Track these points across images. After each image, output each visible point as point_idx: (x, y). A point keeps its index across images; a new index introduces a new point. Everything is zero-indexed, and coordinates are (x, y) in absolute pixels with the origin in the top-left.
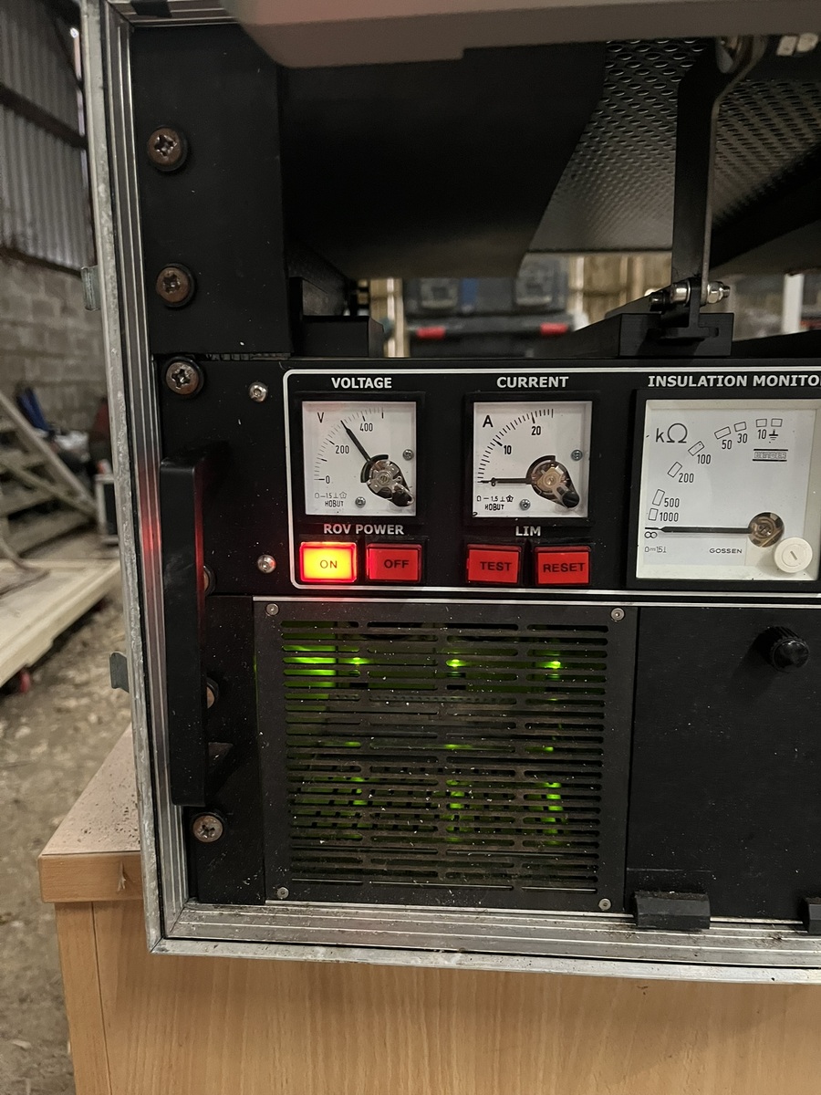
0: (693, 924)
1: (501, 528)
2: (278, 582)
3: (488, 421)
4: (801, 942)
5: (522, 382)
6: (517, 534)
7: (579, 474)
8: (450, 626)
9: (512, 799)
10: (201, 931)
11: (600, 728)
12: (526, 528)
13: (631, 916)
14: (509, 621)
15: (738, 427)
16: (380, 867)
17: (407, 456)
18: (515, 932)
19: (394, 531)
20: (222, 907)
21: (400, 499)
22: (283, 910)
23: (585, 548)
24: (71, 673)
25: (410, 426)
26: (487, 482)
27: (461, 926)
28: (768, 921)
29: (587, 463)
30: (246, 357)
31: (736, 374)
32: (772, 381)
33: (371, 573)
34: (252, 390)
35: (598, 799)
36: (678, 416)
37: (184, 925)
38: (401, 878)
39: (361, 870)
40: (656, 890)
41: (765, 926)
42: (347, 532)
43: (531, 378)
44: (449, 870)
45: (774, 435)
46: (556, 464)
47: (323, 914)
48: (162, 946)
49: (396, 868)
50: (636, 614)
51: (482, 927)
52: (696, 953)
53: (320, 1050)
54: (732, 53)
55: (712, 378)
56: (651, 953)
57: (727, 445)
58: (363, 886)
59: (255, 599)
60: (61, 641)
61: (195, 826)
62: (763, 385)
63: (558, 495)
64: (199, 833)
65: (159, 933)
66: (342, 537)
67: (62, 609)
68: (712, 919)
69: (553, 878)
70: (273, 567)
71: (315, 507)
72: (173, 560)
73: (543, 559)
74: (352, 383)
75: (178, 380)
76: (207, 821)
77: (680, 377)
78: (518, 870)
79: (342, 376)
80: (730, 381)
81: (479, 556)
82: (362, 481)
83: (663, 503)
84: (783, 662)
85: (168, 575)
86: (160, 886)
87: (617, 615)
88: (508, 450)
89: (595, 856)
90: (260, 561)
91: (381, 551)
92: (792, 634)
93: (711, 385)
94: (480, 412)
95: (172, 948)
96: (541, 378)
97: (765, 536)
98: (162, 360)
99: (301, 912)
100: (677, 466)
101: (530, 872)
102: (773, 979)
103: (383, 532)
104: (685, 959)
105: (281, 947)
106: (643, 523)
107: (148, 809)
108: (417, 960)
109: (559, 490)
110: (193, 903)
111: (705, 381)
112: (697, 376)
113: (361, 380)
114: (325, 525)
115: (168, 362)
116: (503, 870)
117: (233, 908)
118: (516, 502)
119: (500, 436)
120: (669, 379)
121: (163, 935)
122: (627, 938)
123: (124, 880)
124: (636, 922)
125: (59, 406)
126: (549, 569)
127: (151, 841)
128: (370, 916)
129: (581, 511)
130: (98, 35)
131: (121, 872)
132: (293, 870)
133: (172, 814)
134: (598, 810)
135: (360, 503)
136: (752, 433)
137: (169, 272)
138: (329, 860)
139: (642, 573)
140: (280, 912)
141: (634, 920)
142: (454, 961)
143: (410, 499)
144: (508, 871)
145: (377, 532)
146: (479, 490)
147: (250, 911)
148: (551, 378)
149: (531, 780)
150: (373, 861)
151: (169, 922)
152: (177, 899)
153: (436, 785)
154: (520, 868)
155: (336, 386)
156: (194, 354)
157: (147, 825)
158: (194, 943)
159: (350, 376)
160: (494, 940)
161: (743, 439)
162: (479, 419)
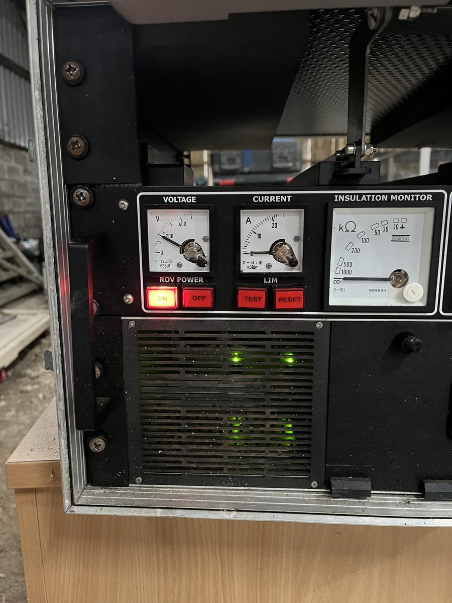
0: (361, 495)
1: (256, 279)
2: (135, 309)
3: (248, 220)
4: (421, 504)
5: (266, 199)
6: (265, 282)
7: (297, 250)
8: (230, 332)
9: (263, 427)
10: (94, 501)
11: (311, 388)
12: (270, 279)
13: (329, 491)
14: (261, 329)
15: (383, 223)
16: (192, 465)
17: (205, 239)
18: (265, 500)
19: (198, 281)
20: (105, 488)
21: (201, 263)
22: (139, 490)
23: (301, 289)
24: (29, 371)
25: (206, 224)
26: (248, 254)
27: (236, 497)
28: (403, 493)
29: (302, 242)
30: (116, 186)
31: (381, 194)
32: (401, 198)
33: (186, 304)
34: (120, 203)
35: (310, 427)
36: (352, 217)
37: (85, 498)
38: (203, 472)
39: (181, 467)
40: (342, 476)
41: (401, 496)
42: (172, 281)
43: (271, 197)
44: (230, 467)
45: (402, 227)
46: (285, 244)
47: (160, 491)
48: (72, 510)
49: (201, 466)
50: (329, 325)
51: (247, 497)
52: (363, 510)
53: (162, 569)
54: (375, 19)
55: (369, 196)
56: (339, 510)
57: (377, 233)
58: (183, 476)
59: (122, 318)
60: (23, 354)
61: (90, 443)
62: (396, 200)
63: (287, 261)
64: (93, 447)
65: (70, 502)
66: (170, 284)
67: (24, 336)
68: (372, 492)
69: (287, 470)
70: (132, 301)
71: (154, 267)
72: (76, 295)
73: (279, 294)
74: (174, 200)
75: (79, 198)
76: (97, 440)
77: (351, 196)
78: (267, 466)
79: (169, 196)
80: (378, 198)
81: (244, 294)
82: (180, 254)
83: (343, 265)
84: (409, 350)
85: (74, 303)
86: (71, 476)
87: (319, 326)
88: (259, 236)
89: (309, 458)
90: (125, 297)
91: (190, 291)
92: (413, 335)
93: (368, 200)
94: (244, 216)
95: (78, 510)
96: (277, 197)
97: (399, 282)
98: (70, 187)
99: (149, 490)
100: (351, 244)
101: (274, 467)
102: (406, 524)
103: (192, 281)
104: (357, 513)
105: (137, 509)
106: (332, 275)
107: (64, 434)
108: (212, 515)
109: (287, 258)
110: (90, 486)
111: (365, 198)
112: (360, 195)
113: (179, 198)
114: (161, 278)
115: (74, 189)
116: (259, 466)
117: (111, 488)
118: (264, 265)
119: (255, 228)
120: (346, 197)
121: (73, 504)
122: (326, 503)
123: (52, 476)
124: (331, 494)
125: (23, 224)
126: (282, 300)
127: (66, 451)
128: (186, 492)
129: (299, 269)
130: (35, 10)
131: (51, 471)
132: (145, 467)
133: (78, 435)
134: (310, 433)
135: (179, 265)
136: (391, 226)
137: (74, 139)
138: (164, 462)
139: (332, 302)
140: (137, 491)
141: (330, 493)
142: (232, 516)
143: (206, 263)
144: (262, 467)
145: (189, 281)
146: (243, 258)
147: (121, 490)
148: (282, 197)
149: (273, 417)
150: (188, 462)
151: (76, 497)
152: (80, 483)
153: (222, 419)
154: (268, 465)
155: (166, 201)
156: (88, 184)
157: (64, 442)
158: (90, 507)
159: (173, 196)
160: (253, 504)
161: (386, 229)
162: (243, 219)
